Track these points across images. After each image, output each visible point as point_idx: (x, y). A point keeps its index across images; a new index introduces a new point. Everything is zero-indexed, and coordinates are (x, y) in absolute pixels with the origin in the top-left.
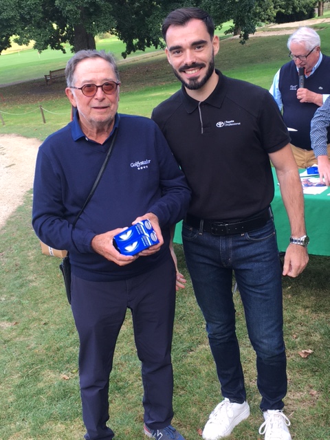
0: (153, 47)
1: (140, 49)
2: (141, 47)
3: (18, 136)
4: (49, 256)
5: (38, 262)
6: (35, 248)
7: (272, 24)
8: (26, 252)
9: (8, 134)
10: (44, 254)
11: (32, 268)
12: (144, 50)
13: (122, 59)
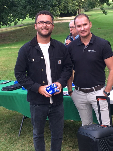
7: (58, 17)
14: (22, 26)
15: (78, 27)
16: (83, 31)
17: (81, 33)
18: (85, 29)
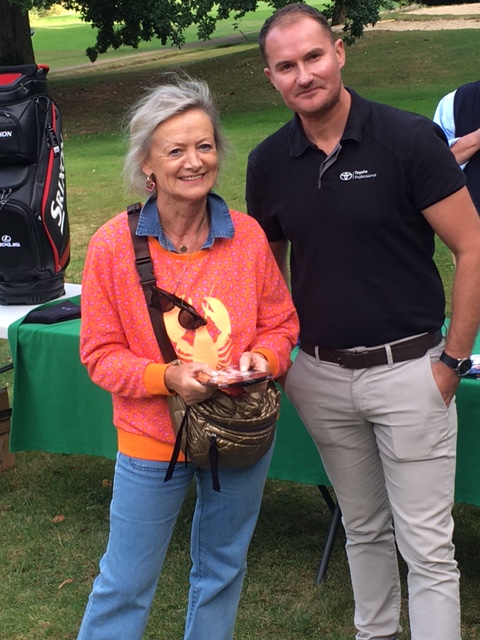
0: (155, 40)
1: (127, 43)
2: (130, 38)
12: (135, 46)
13: (87, 62)
15: (282, 70)
16: (307, 88)
17: (297, 95)
18: (314, 75)
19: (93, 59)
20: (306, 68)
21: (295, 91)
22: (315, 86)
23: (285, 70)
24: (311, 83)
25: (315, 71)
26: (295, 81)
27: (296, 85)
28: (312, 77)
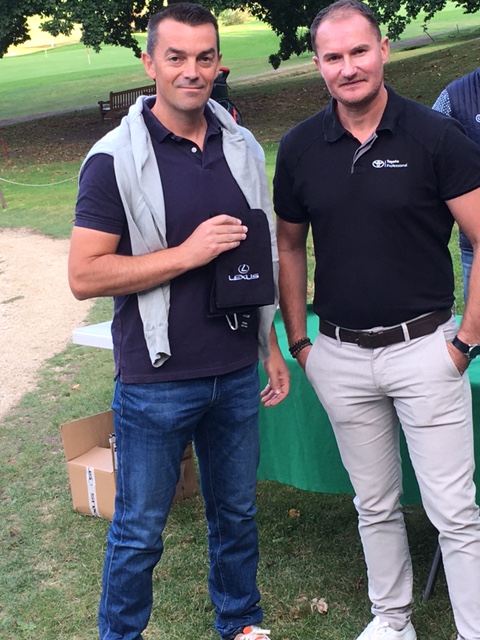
3: (34, 232)
4: (89, 517)
5: (63, 530)
6: (57, 495)
8: (36, 503)
9: (12, 227)
10: (76, 512)
11: (48, 544)
14: (424, 46)
15: (329, 60)
16: (351, 80)
17: (341, 86)
18: (358, 68)
19: (276, 66)
20: (350, 62)
21: (339, 82)
22: (358, 78)
23: (332, 61)
24: (354, 76)
25: (359, 65)
26: (340, 72)
27: (341, 76)
28: (356, 70)
